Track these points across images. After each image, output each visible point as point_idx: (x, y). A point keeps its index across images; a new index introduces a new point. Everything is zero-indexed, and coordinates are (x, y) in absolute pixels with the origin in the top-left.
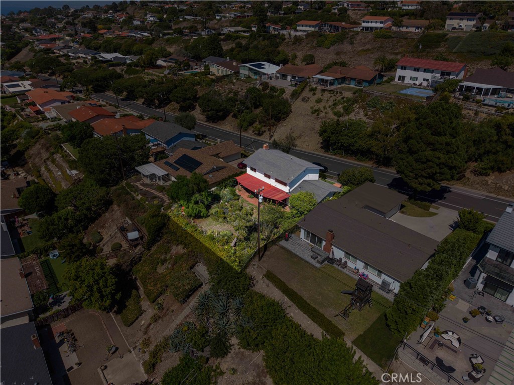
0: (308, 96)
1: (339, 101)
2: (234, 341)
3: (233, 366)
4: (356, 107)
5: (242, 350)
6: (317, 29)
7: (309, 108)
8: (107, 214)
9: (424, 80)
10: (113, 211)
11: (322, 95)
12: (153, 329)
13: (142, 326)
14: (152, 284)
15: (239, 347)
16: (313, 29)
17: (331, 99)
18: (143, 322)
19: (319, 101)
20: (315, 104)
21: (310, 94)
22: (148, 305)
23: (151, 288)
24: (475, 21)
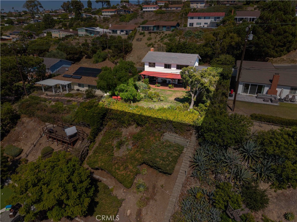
0: (140, 38)
1: (164, 37)
2: (263, 186)
3: (284, 211)
4: (177, 38)
5: (279, 191)
6: (116, 13)
7: (145, 44)
8: (16, 128)
9: (205, 24)
10: (23, 123)
11: (150, 36)
12: (147, 214)
13: (129, 217)
14: (122, 168)
15: (273, 190)
16: (113, 13)
17: (158, 37)
18: (129, 212)
19: (149, 39)
20: (148, 41)
21: (141, 36)
22: (124, 192)
23: (123, 172)
24: (204, 4)
